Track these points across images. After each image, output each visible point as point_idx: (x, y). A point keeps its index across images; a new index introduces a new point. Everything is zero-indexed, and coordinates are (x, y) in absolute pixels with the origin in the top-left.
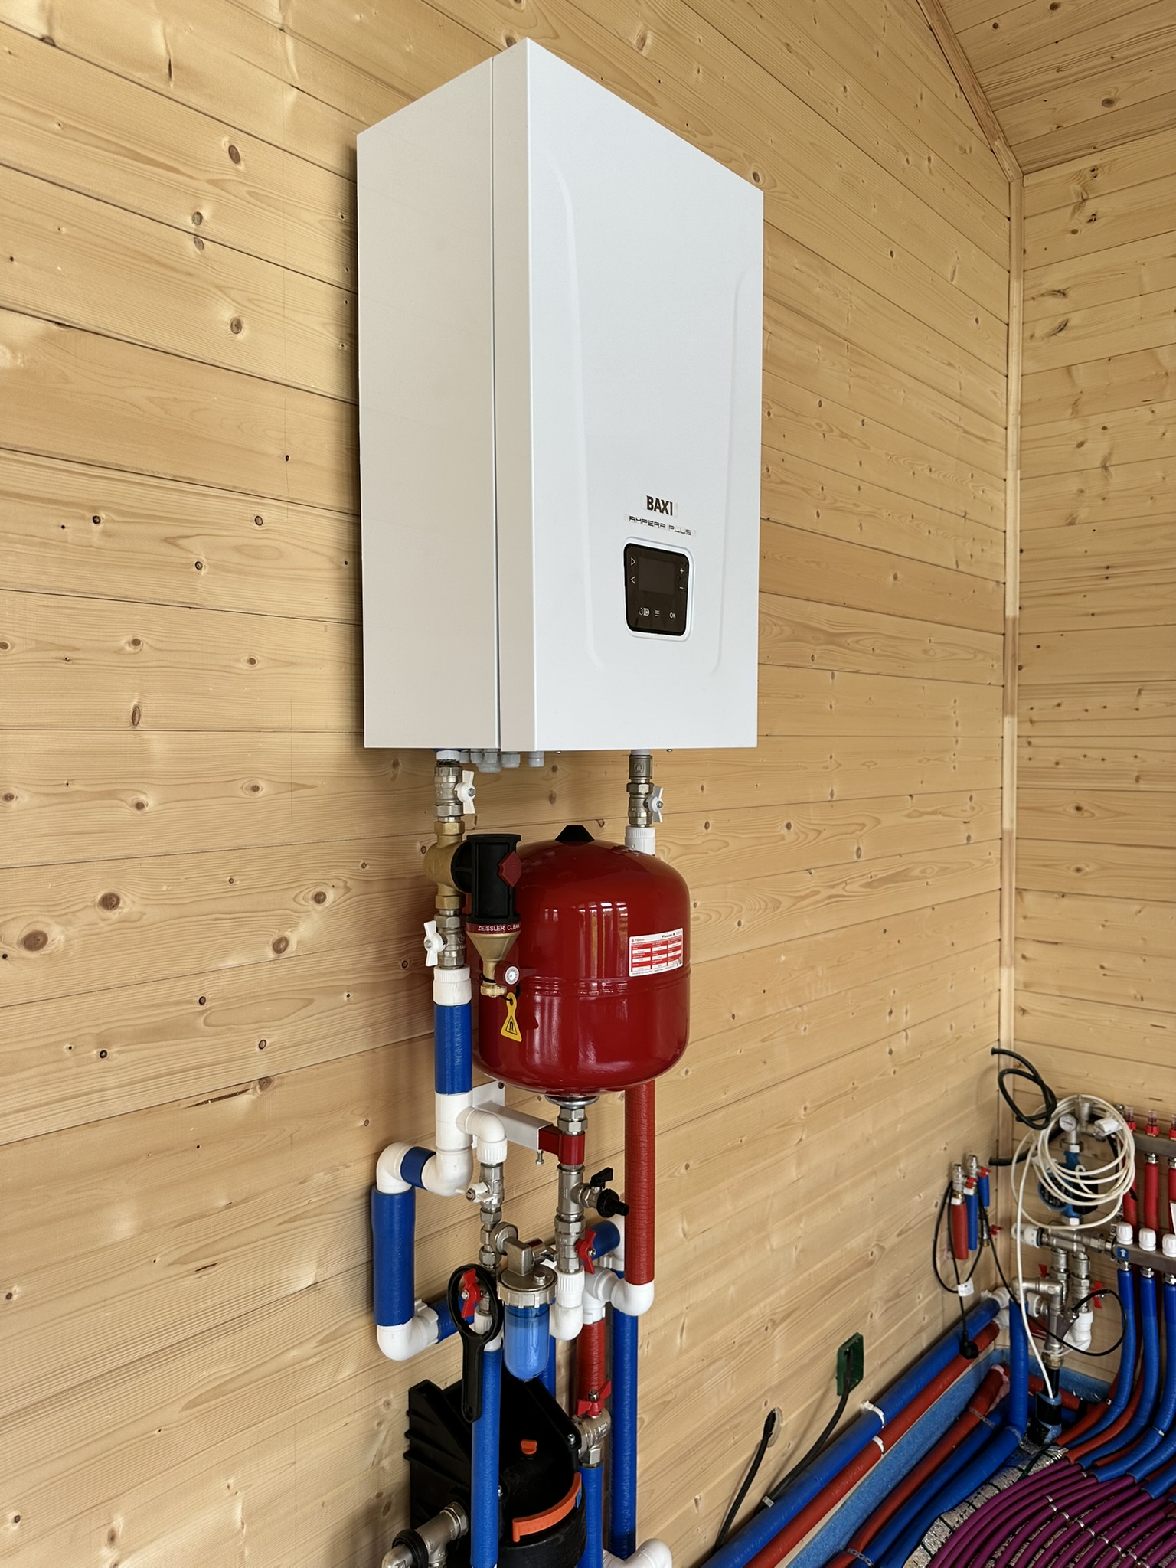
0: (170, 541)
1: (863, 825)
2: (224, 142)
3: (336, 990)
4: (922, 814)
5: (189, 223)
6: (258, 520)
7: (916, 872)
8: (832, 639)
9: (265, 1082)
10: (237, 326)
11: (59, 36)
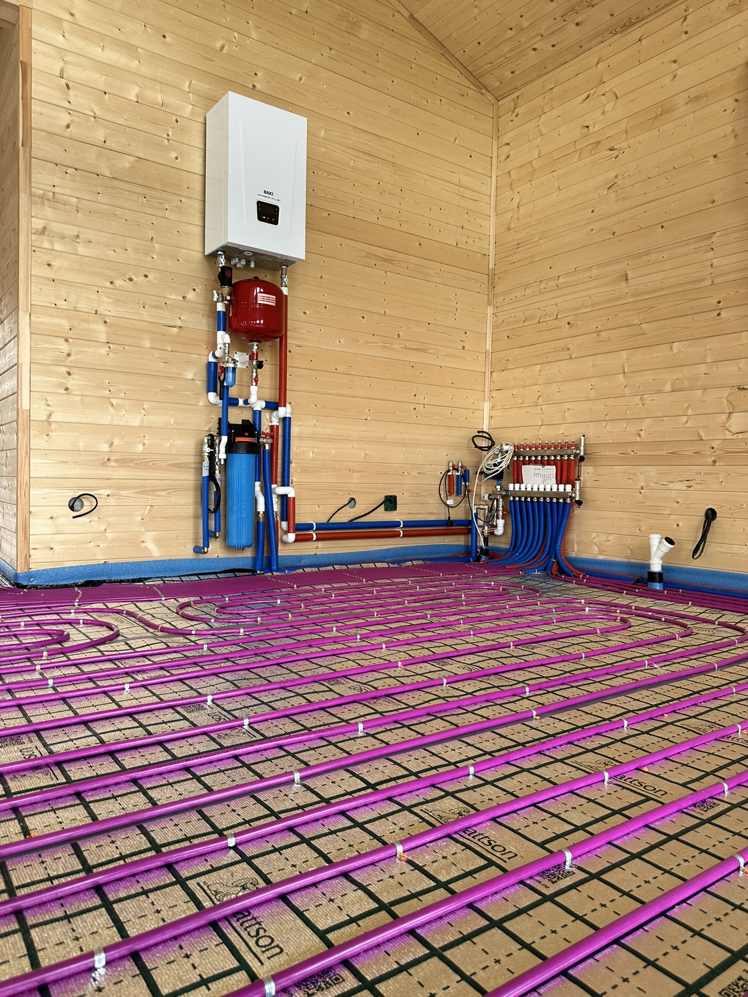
0: (160, 203)
1: (402, 327)
2: (175, 118)
3: (198, 313)
4: (435, 331)
5: (166, 136)
6: (181, 201)
7: (432, 351)
8: (385, 260)
9: (180, 327)
10: (177, 158)
11: (139, 101)
